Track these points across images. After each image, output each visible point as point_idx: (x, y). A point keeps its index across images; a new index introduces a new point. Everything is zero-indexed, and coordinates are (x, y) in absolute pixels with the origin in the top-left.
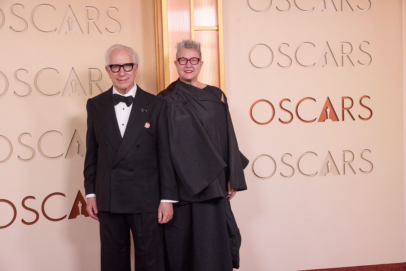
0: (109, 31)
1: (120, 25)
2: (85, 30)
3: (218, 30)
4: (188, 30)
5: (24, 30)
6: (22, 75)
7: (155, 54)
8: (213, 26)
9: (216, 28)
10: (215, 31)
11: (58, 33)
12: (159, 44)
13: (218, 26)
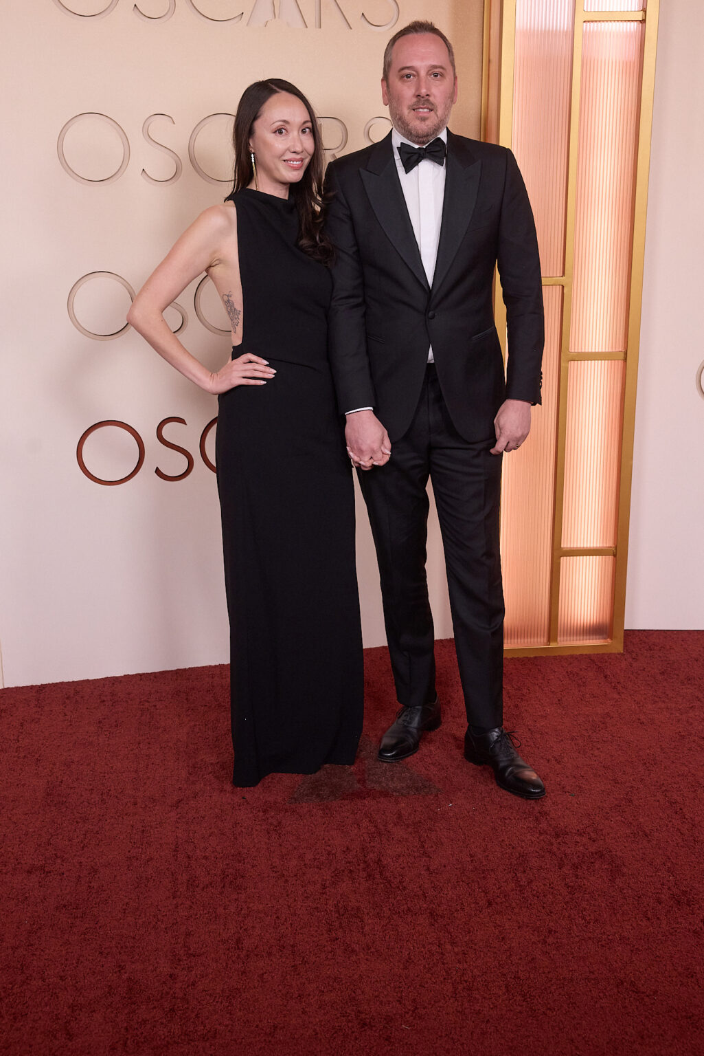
0: (369, 22)
1: (397, 5)
2: (311, 18)
3: (643, 21)
4: (568, 24)
5: (166, 14)
6: (160, 130)
7: (479, 84)
8: (633, 10)
9: (640, 16)
10: (636, 23)
11: (247, 25)
12: (492, 57)
13: (644, 11)
